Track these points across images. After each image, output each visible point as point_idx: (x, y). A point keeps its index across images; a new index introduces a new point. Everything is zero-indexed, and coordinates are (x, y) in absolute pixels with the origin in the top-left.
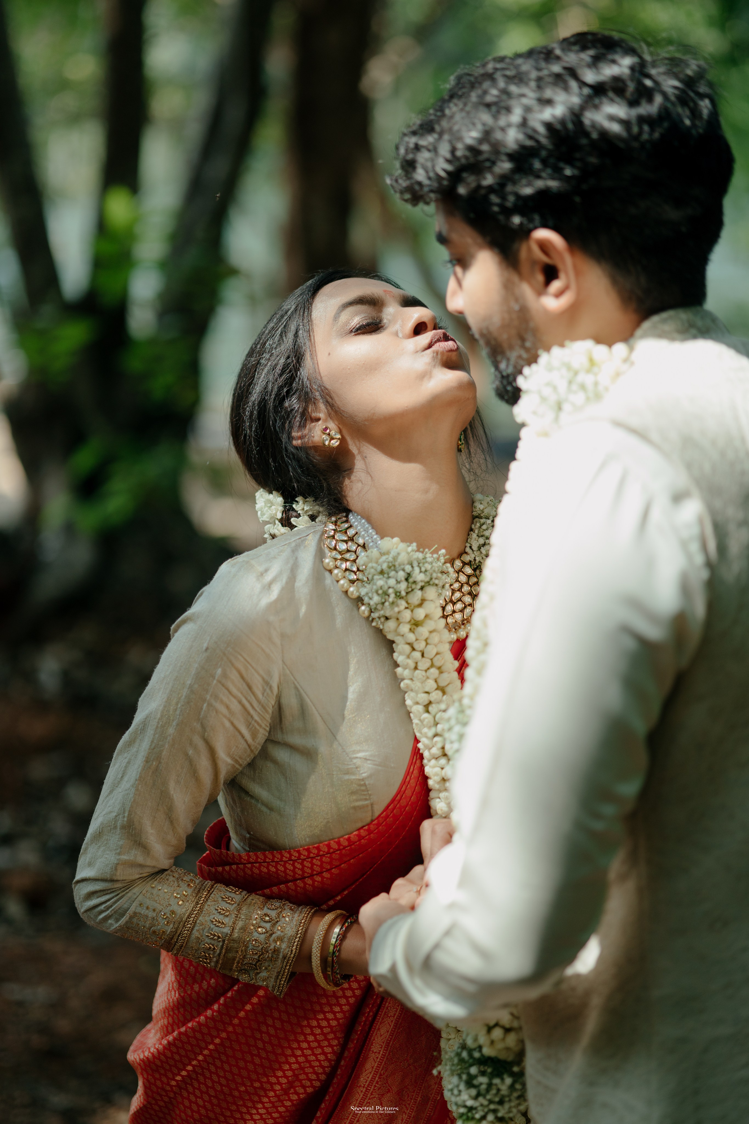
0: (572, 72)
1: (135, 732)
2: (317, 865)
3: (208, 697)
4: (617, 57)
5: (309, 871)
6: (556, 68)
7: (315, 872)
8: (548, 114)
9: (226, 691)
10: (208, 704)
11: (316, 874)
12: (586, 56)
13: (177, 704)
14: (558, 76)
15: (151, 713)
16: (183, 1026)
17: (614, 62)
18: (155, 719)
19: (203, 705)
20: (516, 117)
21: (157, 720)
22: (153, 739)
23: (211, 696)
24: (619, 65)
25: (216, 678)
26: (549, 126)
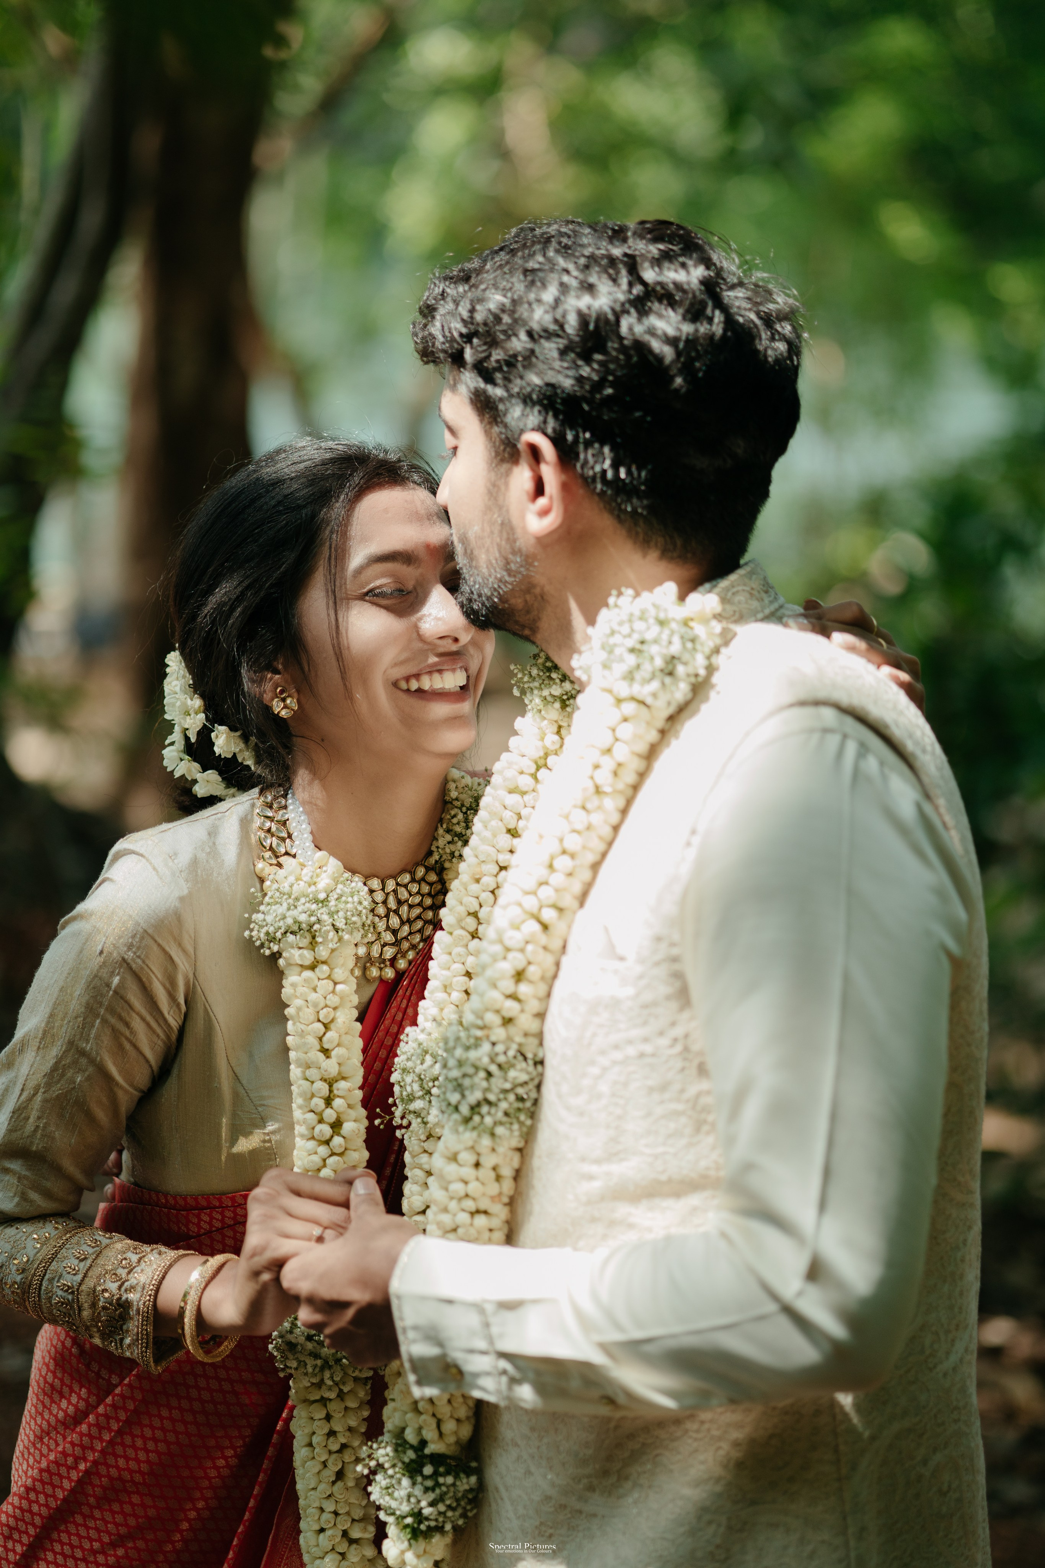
0: (632, 264)
1: (13, 1052)
2: (205, 1222)
3: (102, 1011)
4: (690, 263)
5: (206, 1226)
6: (617, 252)
7: (202, 1231)
8: (584, 302)
9: (126, 1006)
10: (102, 1019)
11: (204, 1234)
12: (654, 249)
13: (62, 1020)
14: (612, 261)
15: (30, 1031)
16: (108, 1396)
17: (684, 265)
18: (36, 1038)
19: (95, 1021)
20: (549, 294)
21: (38, 1040)
22: (34, 1062)
23: (107, 1009)
24: (688, 272)
25: (113, 987)
26: (583, 319)
